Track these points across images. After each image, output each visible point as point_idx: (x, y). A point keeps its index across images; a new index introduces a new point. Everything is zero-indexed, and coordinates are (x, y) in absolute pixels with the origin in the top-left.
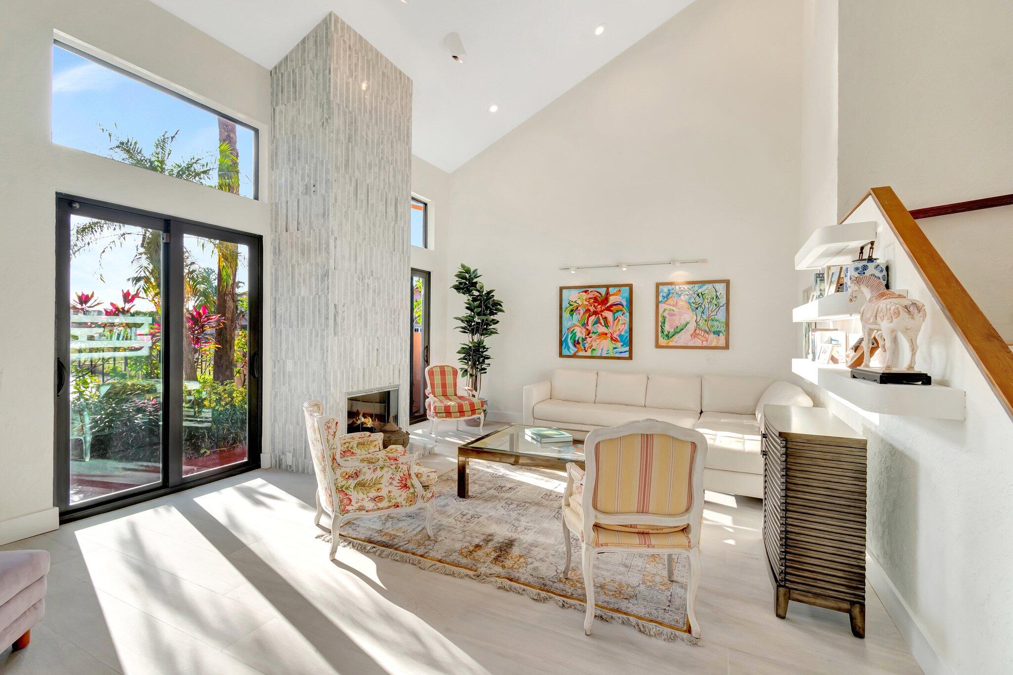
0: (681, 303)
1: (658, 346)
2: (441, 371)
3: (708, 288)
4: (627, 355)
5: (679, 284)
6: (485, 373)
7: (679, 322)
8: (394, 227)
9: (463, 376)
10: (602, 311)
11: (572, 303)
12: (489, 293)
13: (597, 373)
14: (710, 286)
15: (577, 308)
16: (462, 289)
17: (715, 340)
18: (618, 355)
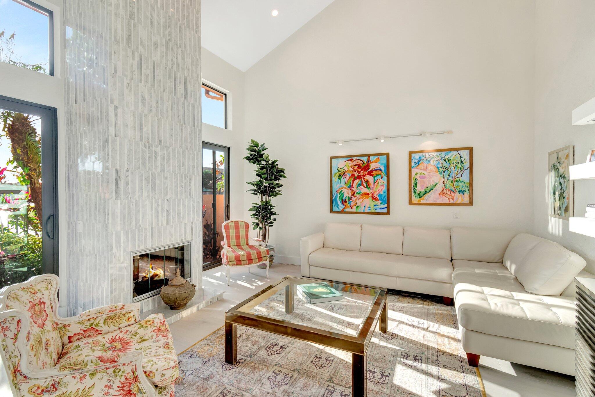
0: (430, 168)
1: (411, 203)
2: (235, 226)
3: (454, 154)
4: (385, 211)
5: (429, 152)
6: (272, 226)
7: (429, 183)
8: (184, 103)
9: (254, 229)
10: (364, 176)
11: (340, 170)
12: (273, 163)
13: (361, 226)
14: (455, 153)
15: (344, 174)
16: (252, 159)
17: (460, 198)
18: (378, 211)
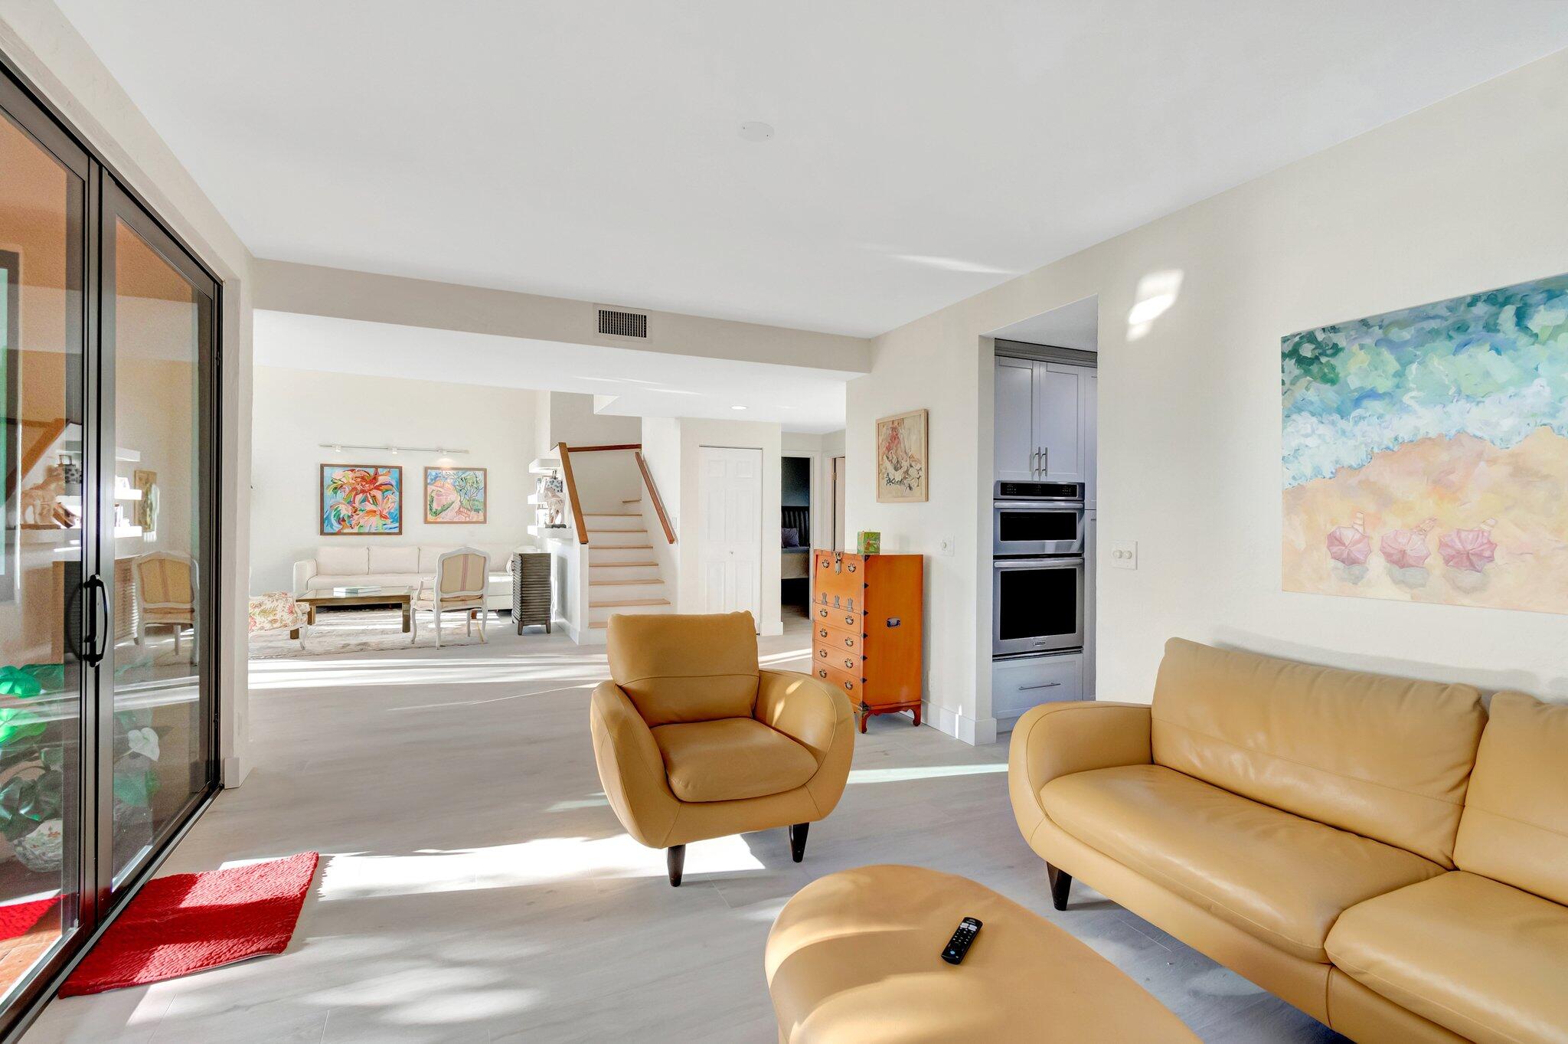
0: (447, 486)
1: (426, 521)
4: (397, 530)
5: (445, 470)
7: (445, 501)
10: (370, 490)
11: (336, 481)
13: (367, 548)
14: (471, 473)
15: (342, 487)
17: (476, 516)
18: (387, 531)
